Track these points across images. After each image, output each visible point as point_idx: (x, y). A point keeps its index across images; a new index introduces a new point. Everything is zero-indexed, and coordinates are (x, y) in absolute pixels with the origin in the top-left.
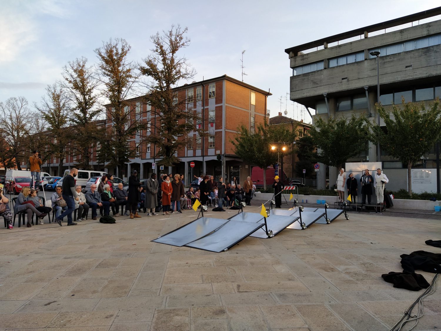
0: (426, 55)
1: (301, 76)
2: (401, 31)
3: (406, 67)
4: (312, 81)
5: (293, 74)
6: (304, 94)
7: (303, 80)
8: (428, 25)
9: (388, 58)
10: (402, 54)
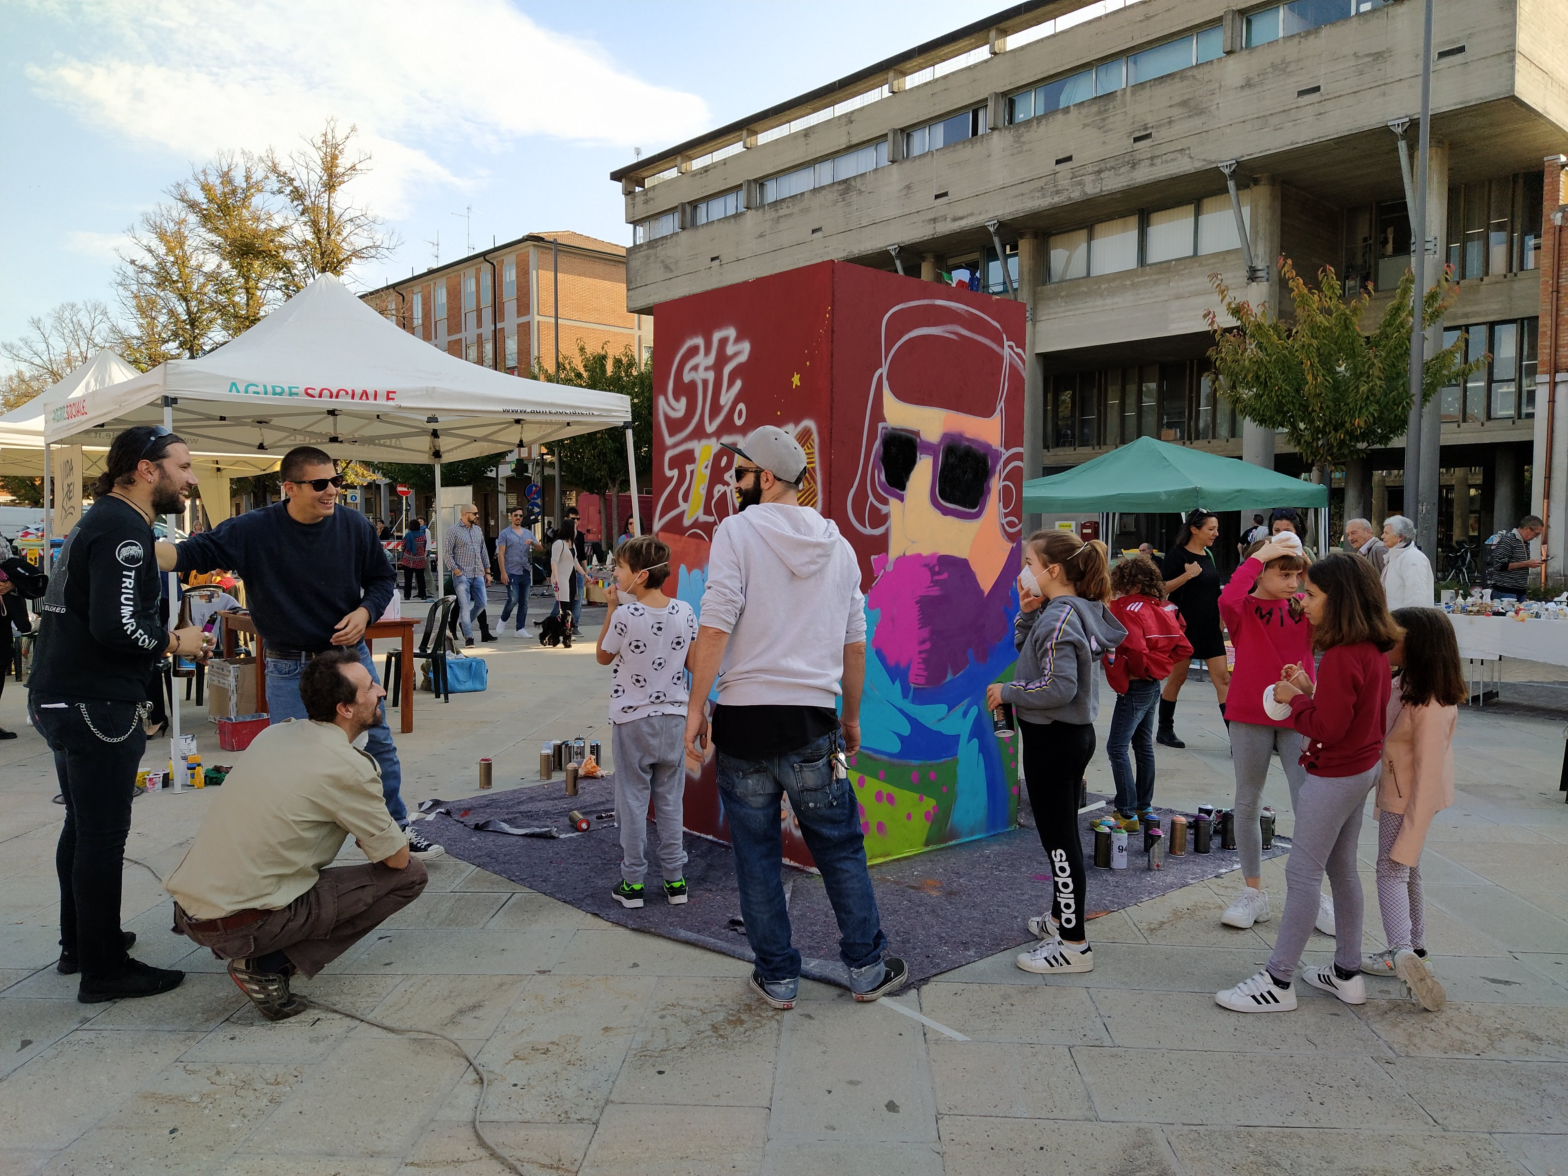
0: (844, 200)
1: (645, 248)
2: (807, 133)
3: (814, 231)
4: (663, 262)
5: (635, 241)
6: (652, 298)
7: (648, 257)
8: (849, 118)
9: (784, 205)
10: (806, 195)
